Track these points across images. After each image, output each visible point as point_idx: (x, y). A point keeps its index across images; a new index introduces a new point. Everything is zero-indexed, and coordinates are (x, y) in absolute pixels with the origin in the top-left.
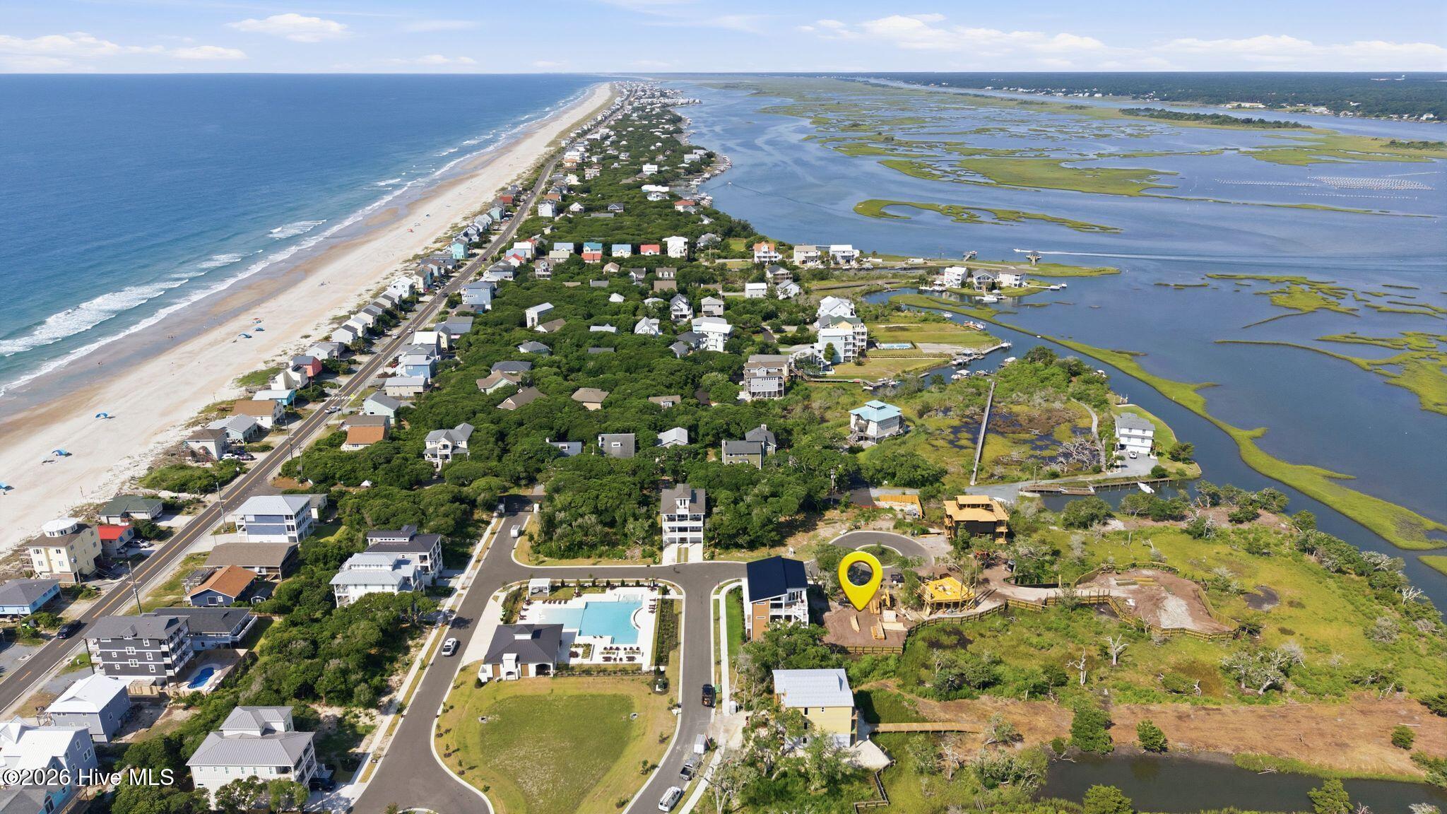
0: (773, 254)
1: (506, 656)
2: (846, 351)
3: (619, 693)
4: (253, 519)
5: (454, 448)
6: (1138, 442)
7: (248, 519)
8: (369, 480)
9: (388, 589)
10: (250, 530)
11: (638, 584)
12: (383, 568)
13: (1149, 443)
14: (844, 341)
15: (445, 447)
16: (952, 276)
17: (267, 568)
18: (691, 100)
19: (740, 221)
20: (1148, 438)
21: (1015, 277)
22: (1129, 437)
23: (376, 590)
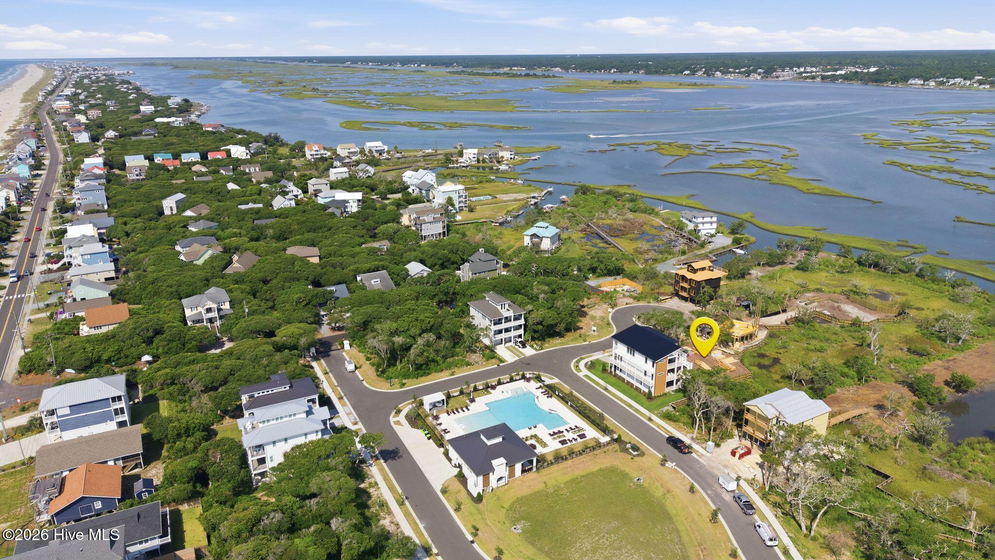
0: (322, 152)
1: (495, 462)
2: (460, 202)
3: (603, 466)
4: (67, 411)
5: (219, 310)
6: (707, 226)
7: (60, 412)
8: (148, 354)
9: (313, 437)
10: (64, 425)
11: (512, 380)
12: (297, 416)
13: (715, 226)
14: (457, 195)
15: (209, 310)
16: (470, 154)
17: (123, 458)
18: (125, 72)
19: (270, 135)
20: (714, 222)
21: (510, 153)
22: (703, 223)
23: (301, 441)
